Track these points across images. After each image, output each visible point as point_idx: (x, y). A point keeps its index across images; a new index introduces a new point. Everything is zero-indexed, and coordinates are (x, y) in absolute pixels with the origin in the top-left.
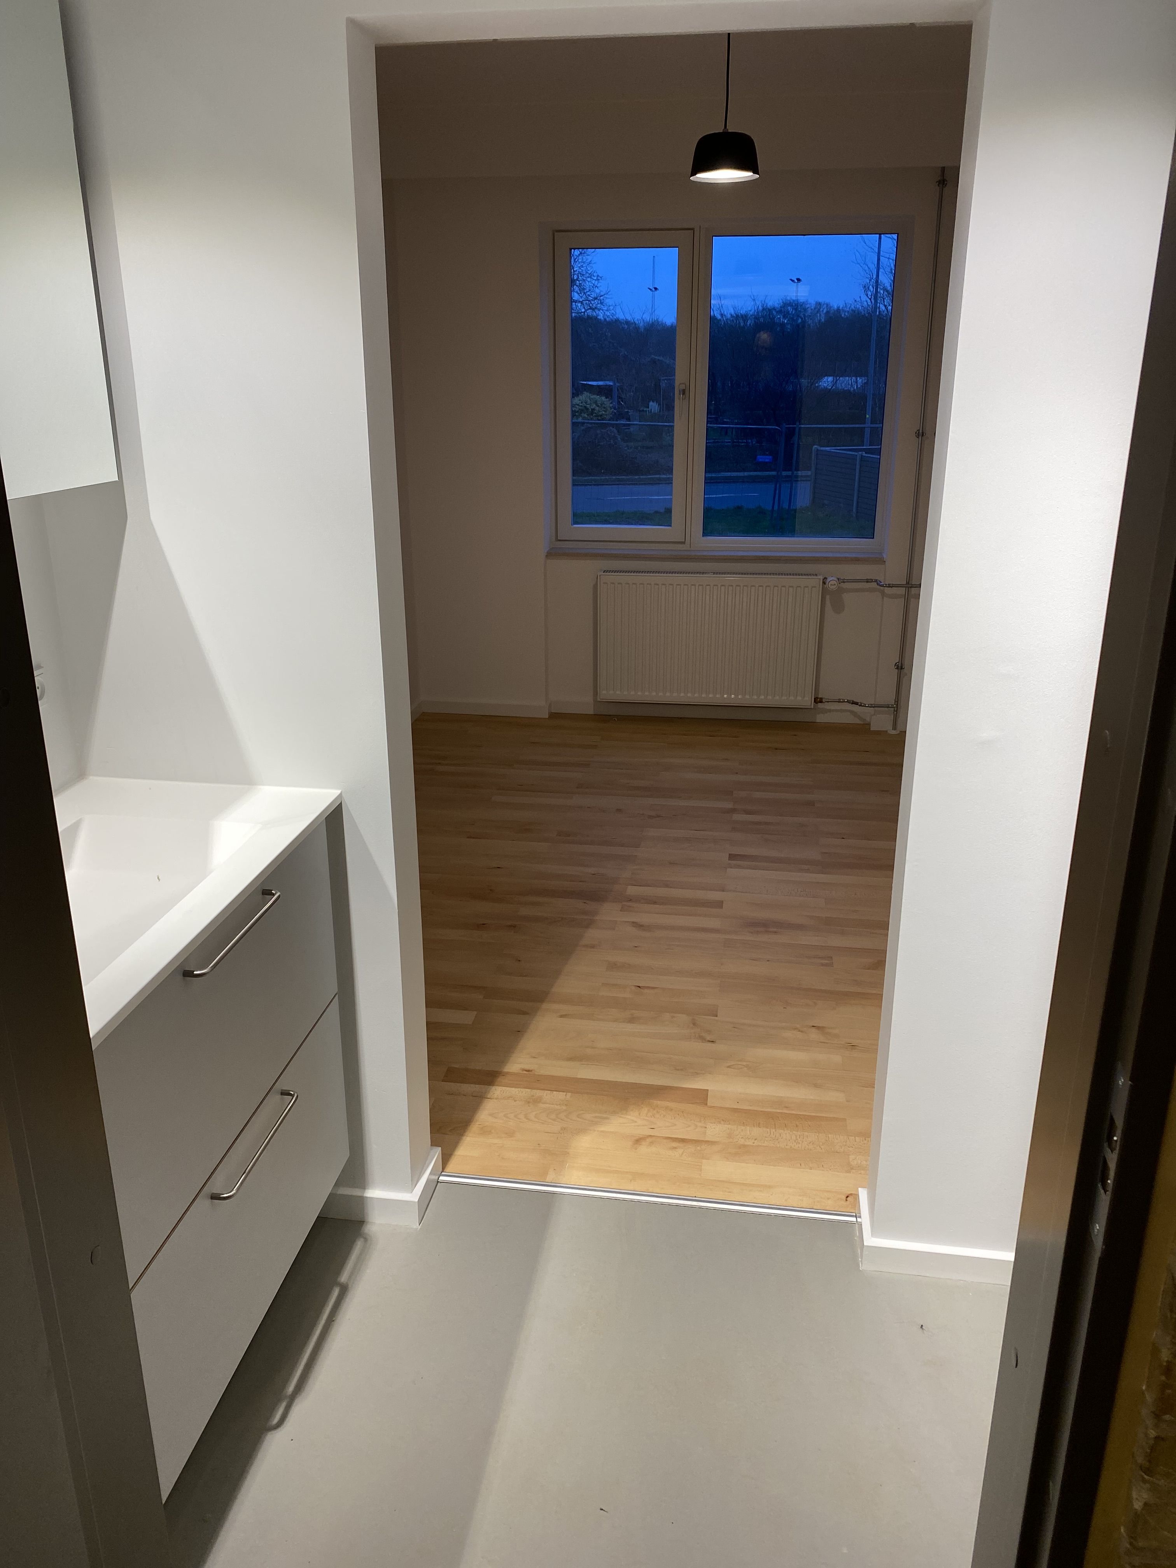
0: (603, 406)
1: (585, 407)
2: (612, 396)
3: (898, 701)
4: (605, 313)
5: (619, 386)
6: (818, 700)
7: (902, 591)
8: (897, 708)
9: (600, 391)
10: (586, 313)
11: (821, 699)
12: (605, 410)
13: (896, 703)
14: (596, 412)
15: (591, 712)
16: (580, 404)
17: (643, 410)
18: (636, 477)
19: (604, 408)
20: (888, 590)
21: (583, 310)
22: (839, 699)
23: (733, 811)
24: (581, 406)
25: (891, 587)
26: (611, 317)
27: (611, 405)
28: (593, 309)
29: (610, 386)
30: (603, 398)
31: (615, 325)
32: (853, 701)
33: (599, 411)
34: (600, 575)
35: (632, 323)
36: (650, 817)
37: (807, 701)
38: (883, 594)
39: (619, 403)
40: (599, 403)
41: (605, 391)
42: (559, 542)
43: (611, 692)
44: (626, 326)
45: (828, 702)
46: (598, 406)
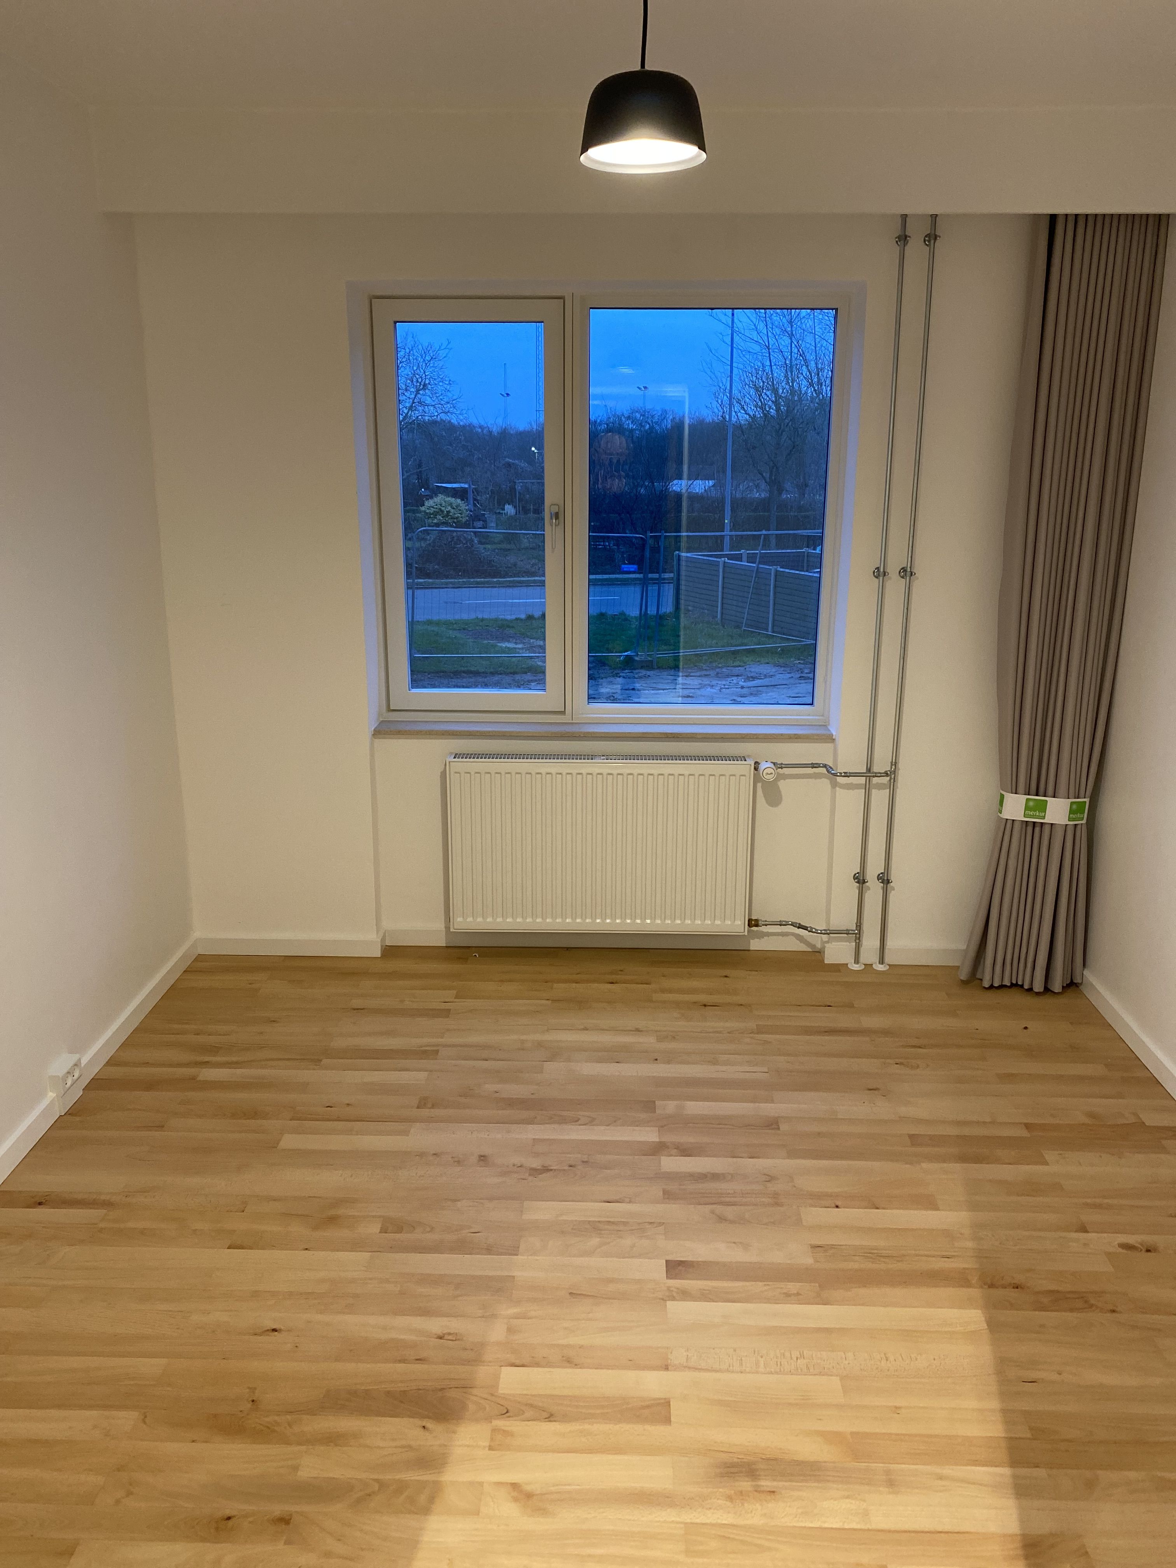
0: (459, 508)
1: (440, 509)
2: (467, 499)
3: (860, 926)
4: (458, 416)
5: (474, 488)
6: (753, 923)
7: (862, 780)
8: (860, 934)
9: (455, 493)
10: (439, 417)
11: (757, 920)
12: (460, 512)
13: (858, 929)
14: (451, 514)
15: (442, 943)
16: (435, 507)
17: (499, 513)
18: (495, 580)
19: (460, 510)
20: (840, 780)
21: (436, 414)
22: (780, 921)
23: (658, 1149)
24: (436, 508)
25: (848, 777)
26: (464, 421)
27: (467, 507)
28: (446, 413)
29: (465, 488)
30: (459, 501)
31: (467, 430)
32: (799, 924)
33: (455, 514)
34: (449, 762)
35: (486, 428)
36: (534, 1172)
37: (738, 925)
38: (834, 785)
39: (475, 505)
40: (454, 506)
41: (461, 494)
42: (391, 713)
43: (470, 919)
44: (480, 430)
45: (766, 925)
46: (454, 508)
